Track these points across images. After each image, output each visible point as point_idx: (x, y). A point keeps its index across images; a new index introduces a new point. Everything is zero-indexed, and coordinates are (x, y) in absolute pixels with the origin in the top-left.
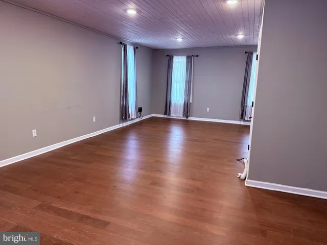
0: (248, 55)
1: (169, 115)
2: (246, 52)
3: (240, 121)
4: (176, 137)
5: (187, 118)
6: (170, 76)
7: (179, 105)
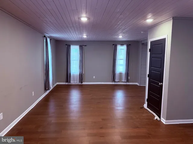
0: (115, 46)
1: (70, 82)
2: (113, 45)
3: (112, 82)
4: (75, 96)
5: (82, 83)
6: (69, 58)
7: (76, 76)
